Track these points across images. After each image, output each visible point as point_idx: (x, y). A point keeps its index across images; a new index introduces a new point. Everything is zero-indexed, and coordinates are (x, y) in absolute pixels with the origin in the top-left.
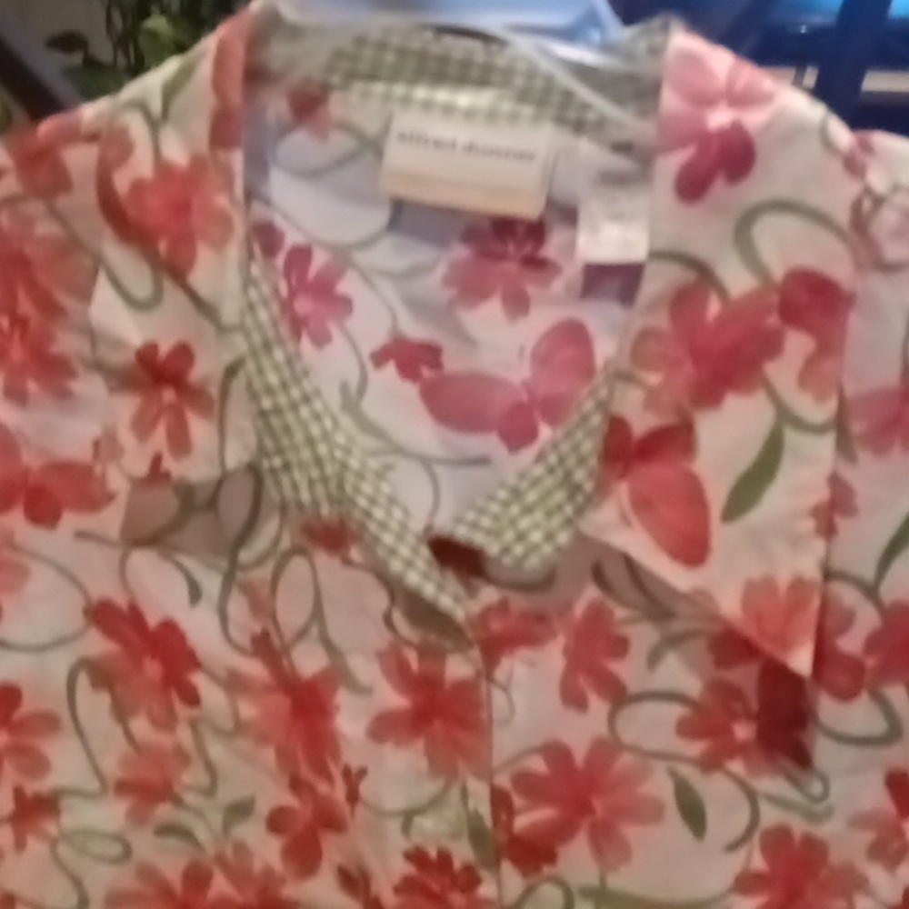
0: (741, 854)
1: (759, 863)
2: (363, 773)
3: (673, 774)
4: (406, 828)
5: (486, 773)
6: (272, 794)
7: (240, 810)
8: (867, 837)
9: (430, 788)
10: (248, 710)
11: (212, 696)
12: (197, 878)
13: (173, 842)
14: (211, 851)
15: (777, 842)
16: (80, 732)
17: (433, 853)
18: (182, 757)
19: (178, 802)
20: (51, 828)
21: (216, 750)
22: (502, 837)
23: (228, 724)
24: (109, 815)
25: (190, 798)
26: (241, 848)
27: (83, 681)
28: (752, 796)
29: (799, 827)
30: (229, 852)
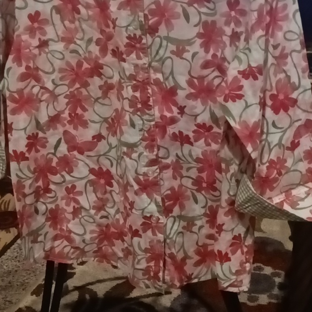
0: (198, 27)
1: (202, 31)
2: (117, 18)
3: (182, 6)
4: (126, 31)
5: (143, 11)
6: (97, 35)
7: (90, 41)
8: (224, 19)
9: (131, 18)
10: (90, 13)
11: (83, 10)
12: (80, 64)
13: (74, 54)
14: (83, 56)
15: (205, 25)
16: (53, 24)
17: (132, 35)
18: (76, 30)
19: (75, 43)
20: (47, 50)
21: (84, 26)
22: (147, 27)
23: (87, 18)
24: (60, 46)
25: (78, 42)
26: (90, 52)
27: (54, 11)
28: (199, 13)
29: (210, 19)
30: (87, 55)
